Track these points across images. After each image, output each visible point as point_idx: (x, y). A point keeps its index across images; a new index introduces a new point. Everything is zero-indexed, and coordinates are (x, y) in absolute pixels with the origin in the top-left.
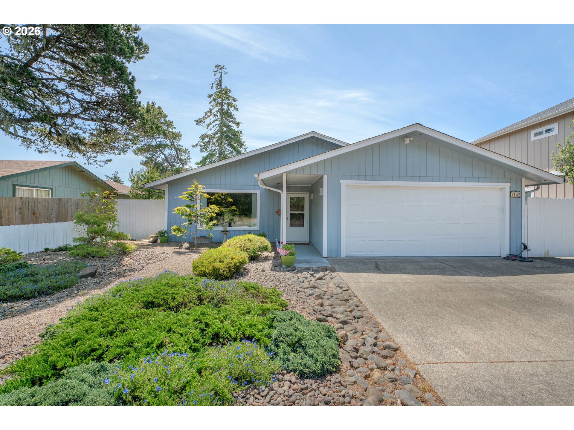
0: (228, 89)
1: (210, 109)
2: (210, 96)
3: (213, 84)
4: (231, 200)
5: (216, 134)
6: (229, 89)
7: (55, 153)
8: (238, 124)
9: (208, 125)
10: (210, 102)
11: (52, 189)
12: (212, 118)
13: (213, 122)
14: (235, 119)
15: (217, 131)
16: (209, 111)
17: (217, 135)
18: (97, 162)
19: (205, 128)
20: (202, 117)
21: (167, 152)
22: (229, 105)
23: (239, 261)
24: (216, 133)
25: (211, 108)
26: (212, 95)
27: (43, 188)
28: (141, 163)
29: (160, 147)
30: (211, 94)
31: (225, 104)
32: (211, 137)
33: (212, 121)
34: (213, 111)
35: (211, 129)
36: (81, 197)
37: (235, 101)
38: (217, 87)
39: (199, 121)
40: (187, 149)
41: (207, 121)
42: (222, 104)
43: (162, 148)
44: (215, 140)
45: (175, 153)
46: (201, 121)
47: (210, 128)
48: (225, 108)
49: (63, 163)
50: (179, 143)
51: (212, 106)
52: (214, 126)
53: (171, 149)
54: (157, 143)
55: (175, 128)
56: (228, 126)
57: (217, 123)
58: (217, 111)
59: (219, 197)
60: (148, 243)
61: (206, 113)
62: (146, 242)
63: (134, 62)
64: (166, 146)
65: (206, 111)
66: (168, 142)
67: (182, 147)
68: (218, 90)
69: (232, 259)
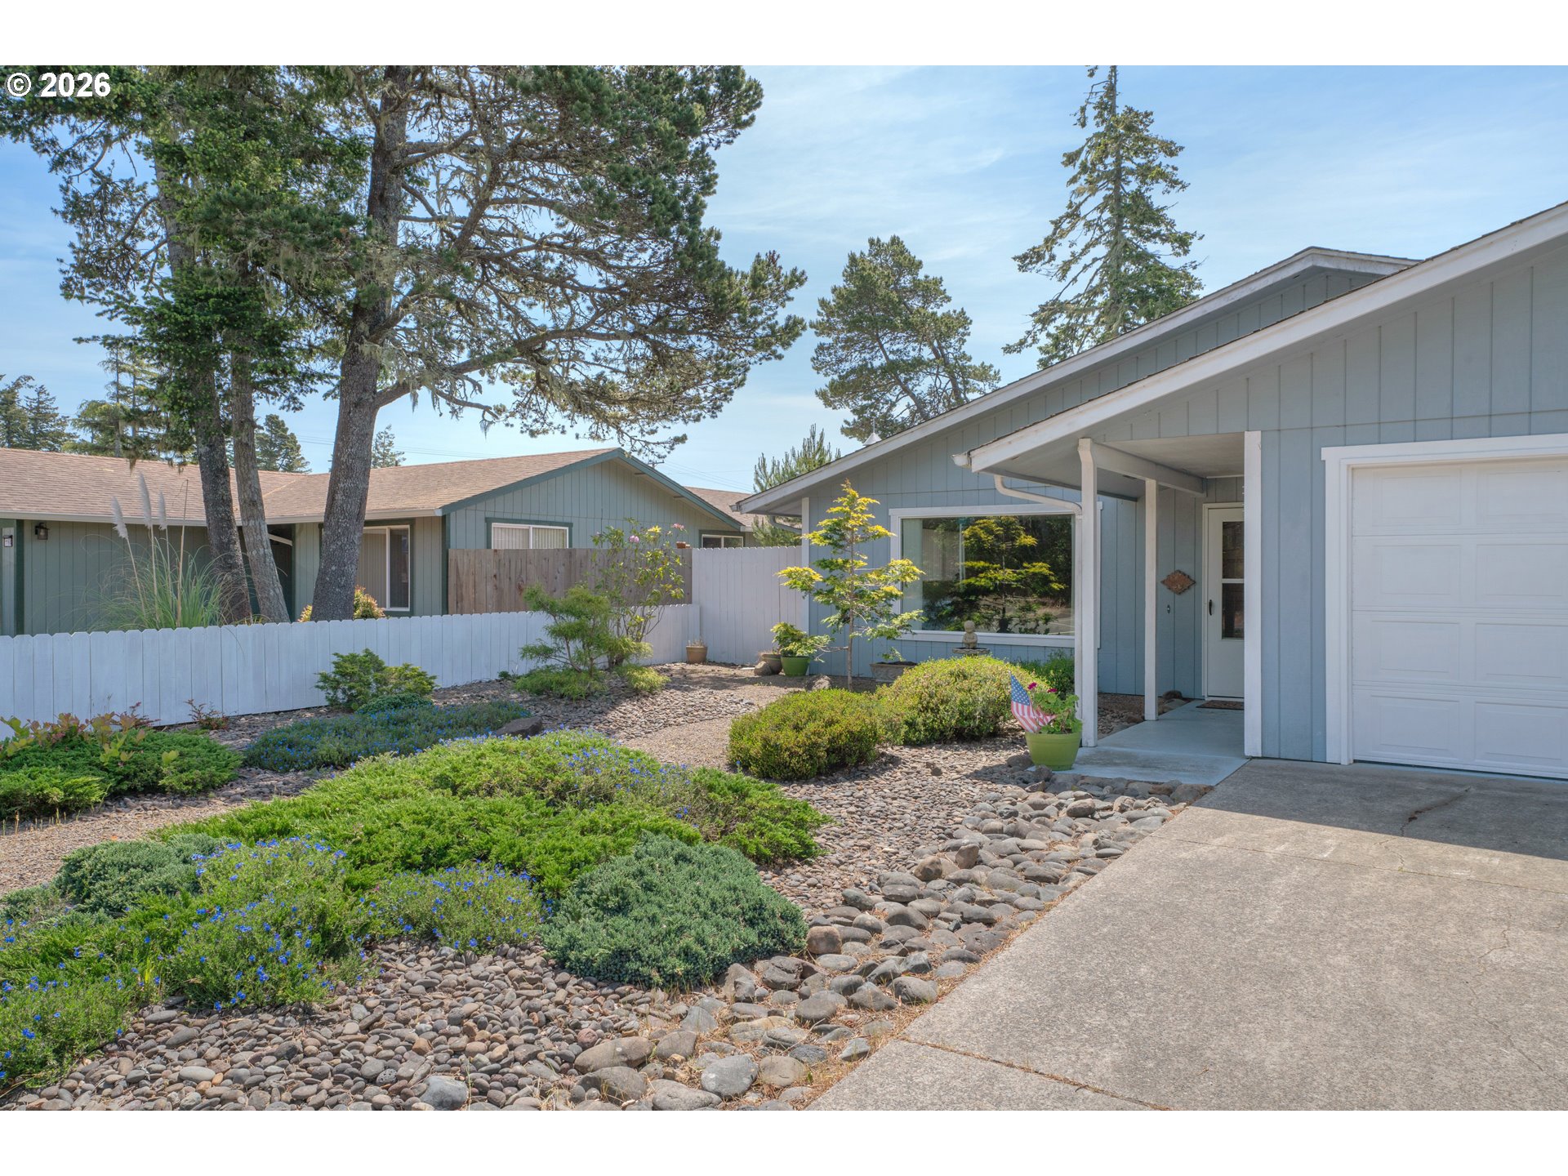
0: (1137, 115)
1: (1070, 206)
2: (1071, 159)
3: (1083, 109)
4: (1030, 540)
5: (1096, 294)
6: (1142, 110)
7: (563, 432)
8: (1182, 242)
9: (1065, 268)
10: (1074, 180)
11: (570, 525)
12: (1079, 236)
13: (1085, 251)
14: (1172, 224)
15: (1102, 284)
16: (1068, 216)
17: (1100, 299)
18: (650, 446)
19: (1055, 279)
20: (1039, 242)
21: (924, 384)
22: (1146, 173)
23: (851, 733)
24: (1094, 292)
25: (1077, 201)
26: (1078, 153)
27: (551, 523)
28: (843, 431)
29: (898, 371)
30: (1073, 150)
31: (1131, 172)
32: (1076, 309)
33: (1078, 249)
34: (1083, 211)
35: (1075, 280)
36: (592, 545)
37: (1172, 154)
38: (1100, 115)
39: (1029, 259)
40: (987, 364)
41: (1062, 252)
42: (1117, 177)
43: (907, 371)
44: (1091, 318)
45: (950, 385)
46: (1040, 257)
47: (1070, 275)
48: (1132, 185)
49: (590, 456)
50: (964, 348)
51: (1079, 193)
52: (1086, 267)
53: (937, 375)
54: (887, 358)
55: (949, 299)
56: (1142, 257)
57: (1101, 250)
58: (1100, 209)
59: (989, 531)
60: (752, 675)
61: (1057, 224)
62: (747, 672)
63: (728, 142)
64: (918, 364)
65: (1055, 218)
66: (927, 353)
67: (970, 359)
68: (1102, 129)
69: (831, 723)
